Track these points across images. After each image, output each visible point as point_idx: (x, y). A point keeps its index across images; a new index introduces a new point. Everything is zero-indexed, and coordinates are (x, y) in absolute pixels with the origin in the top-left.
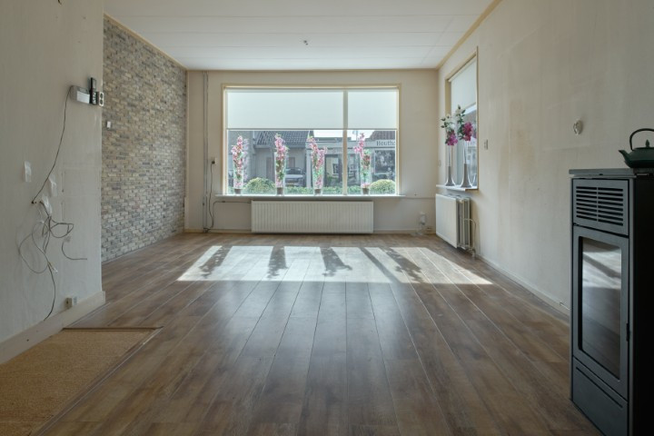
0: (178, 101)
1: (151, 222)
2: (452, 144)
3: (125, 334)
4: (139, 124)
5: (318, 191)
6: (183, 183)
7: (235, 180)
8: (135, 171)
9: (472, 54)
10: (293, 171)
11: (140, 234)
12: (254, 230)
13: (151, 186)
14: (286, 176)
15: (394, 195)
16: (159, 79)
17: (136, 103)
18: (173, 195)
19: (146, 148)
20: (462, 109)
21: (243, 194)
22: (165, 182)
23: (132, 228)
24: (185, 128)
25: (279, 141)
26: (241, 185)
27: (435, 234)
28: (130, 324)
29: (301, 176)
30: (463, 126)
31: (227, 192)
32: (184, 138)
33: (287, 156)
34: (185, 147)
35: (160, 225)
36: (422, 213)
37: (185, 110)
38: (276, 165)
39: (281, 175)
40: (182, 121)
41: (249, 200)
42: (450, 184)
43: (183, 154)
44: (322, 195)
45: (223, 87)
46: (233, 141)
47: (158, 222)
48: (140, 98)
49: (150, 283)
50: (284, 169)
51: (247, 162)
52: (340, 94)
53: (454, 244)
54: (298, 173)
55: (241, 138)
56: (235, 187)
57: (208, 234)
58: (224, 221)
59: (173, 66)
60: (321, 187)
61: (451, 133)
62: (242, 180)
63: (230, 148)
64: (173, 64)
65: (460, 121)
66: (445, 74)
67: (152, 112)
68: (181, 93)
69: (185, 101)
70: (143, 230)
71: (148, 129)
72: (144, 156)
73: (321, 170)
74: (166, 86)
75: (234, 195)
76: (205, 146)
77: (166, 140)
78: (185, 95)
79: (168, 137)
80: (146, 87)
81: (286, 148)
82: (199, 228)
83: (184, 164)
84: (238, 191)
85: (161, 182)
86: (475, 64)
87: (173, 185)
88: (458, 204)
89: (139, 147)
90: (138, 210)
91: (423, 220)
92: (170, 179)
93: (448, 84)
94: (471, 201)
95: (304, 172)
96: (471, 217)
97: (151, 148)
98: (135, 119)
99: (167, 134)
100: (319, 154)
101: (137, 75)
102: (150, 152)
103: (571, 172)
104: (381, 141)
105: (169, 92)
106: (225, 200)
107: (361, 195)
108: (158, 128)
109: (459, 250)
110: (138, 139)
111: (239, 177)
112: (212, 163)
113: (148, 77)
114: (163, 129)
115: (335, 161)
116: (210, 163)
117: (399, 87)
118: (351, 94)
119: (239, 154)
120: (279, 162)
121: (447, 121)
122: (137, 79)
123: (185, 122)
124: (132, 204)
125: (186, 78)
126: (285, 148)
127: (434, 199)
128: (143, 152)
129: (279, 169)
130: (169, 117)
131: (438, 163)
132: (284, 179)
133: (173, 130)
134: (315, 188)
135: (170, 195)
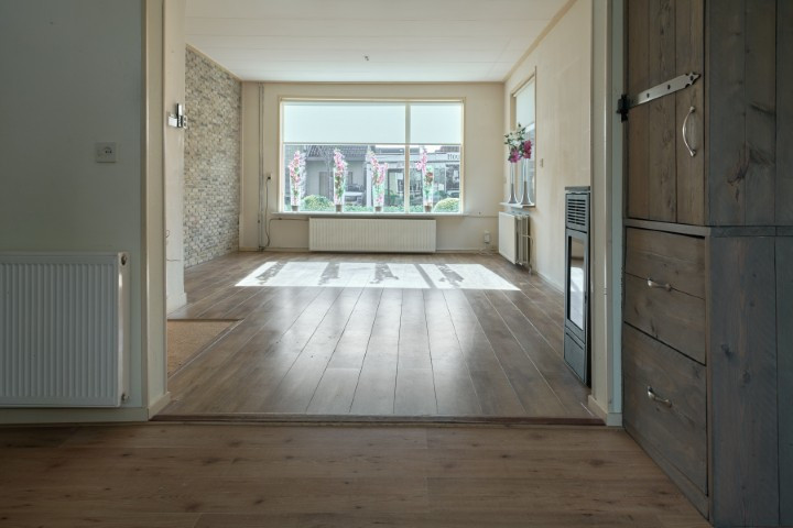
0: (233, 114)
1: (208, 238)
2: (515, 161)
3: (214, 324)
4: (198, 138)
5: (378, 209)
6: (237, 200)
7: (292, 197)
8: (194, 187)
9: (530, 74)
10: (351, 188)
11: (199, 250)
12: (312, 248)
13: (209, 201)
14: (345, 193)
15: (459, 213)
16: (215, 92)
17: (195, 118)
18: (229, 211)
19: (204, 163)
20: (523, 127)
21: (300, 211)
22: (221, 197)
23: (192, 244)
24: (239, 142)
25: (338, 157)
26: (299, 202)
27: (499, 254)
28: (216, 317)
29: (360, 194)
30: (523, 144)
31: (283, 209)
32: (239, 152)
33: (346, 172)
34: (239, 162)
35: (217, 241)
36: (486, 232)
37: (240, 123)
38: (335, 181)
39: (340, 192)
40: (237, 134)
41: (307, 218)
42: (513, 201)
43: (237, 169)
44: (382, 212)
45: (280, 99)
46: (290, 157)
47: (215, 238)
48: (199, 113)
49: (221, 291)
50: (343, 185)
51: (303, 178)
52: (402, 108)
53: (513, 260)
54: (356, 190)
55: (298, 152)
56: (292, 203)
57: (263, 251)
58: (280, 238)
59: (228, 78)
60: (382, 204)
61: (514, 149)
62: (299, 196)
63: (287, 163)
64: (228, 76)
65: (521, 139)
66: (510, 88)
67: (210, 126)
68: (236, 106)
69: (240, 113)
70: (201, 245)
71: (206, 145)
72: (202, 171)
73: (383, 186)
74: (222, 99)
75: (291, 211)
76: (261, 161)
77: (222, 155)
78: (239, 107)
79: (224, 152)
80: (204, 101)
81: (346, 164)
82: (255, 246)
83: (239, 180)
84: (295, 208)
85: (218, 198)
86: (533, 84)
87: (229, 201)
88: (517, 221)
89: (198, 162)
90: (198, 226)
91: (487, 239)
92: (225, 195)
93: (514, 99)
94: (529, 219)
95: (364, 189)
96: (529, 234)
97: (209, 163)
98: (196, 134)
99: (223, 149)
100: (379, 171)
101: (197, 90)
102: (207, 167)
103: (566, 188)
104: (453, 154)
105: (225, 105)
106: (281, 217)
107: (424, 213)
108: (215, 143)
109: (517, 266)
110: (197, 155)
111: (296, 193)
112: (266, 179)
113: (206, 91)
114: (220, 144)
115: (400, 176)
116: (265, 178)
117: (464, 101)
118: (414, 108)
119: (296, 169)
120: (338, 178)
121: (510, 137)
122: (196, 94)
123: (240, 135)
124: (192, 219)
125: (241, 90)
126: (344, 164)
127: (497, 217)
128: (201, 167)
129: (338, 184)
130: (225, 131)
131: (503, 181)
132: (343, 197)
133: (229, 144)
134: (376, 205)
135: (226, 212)
